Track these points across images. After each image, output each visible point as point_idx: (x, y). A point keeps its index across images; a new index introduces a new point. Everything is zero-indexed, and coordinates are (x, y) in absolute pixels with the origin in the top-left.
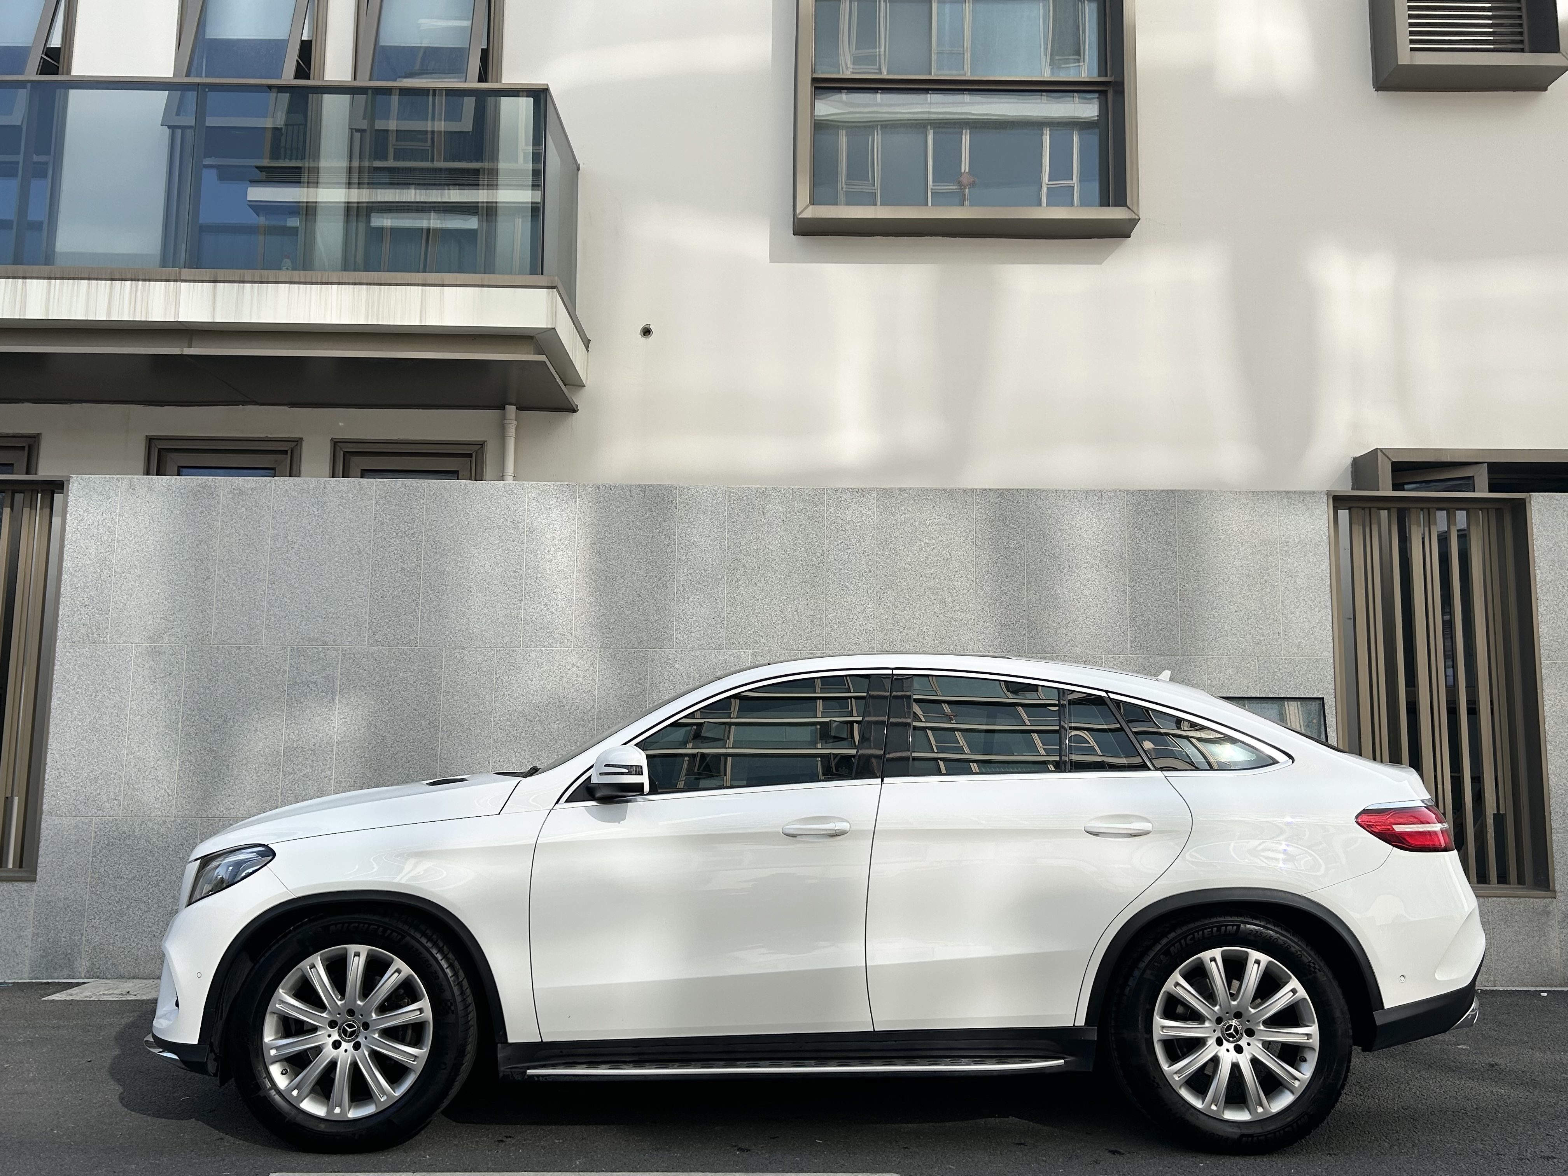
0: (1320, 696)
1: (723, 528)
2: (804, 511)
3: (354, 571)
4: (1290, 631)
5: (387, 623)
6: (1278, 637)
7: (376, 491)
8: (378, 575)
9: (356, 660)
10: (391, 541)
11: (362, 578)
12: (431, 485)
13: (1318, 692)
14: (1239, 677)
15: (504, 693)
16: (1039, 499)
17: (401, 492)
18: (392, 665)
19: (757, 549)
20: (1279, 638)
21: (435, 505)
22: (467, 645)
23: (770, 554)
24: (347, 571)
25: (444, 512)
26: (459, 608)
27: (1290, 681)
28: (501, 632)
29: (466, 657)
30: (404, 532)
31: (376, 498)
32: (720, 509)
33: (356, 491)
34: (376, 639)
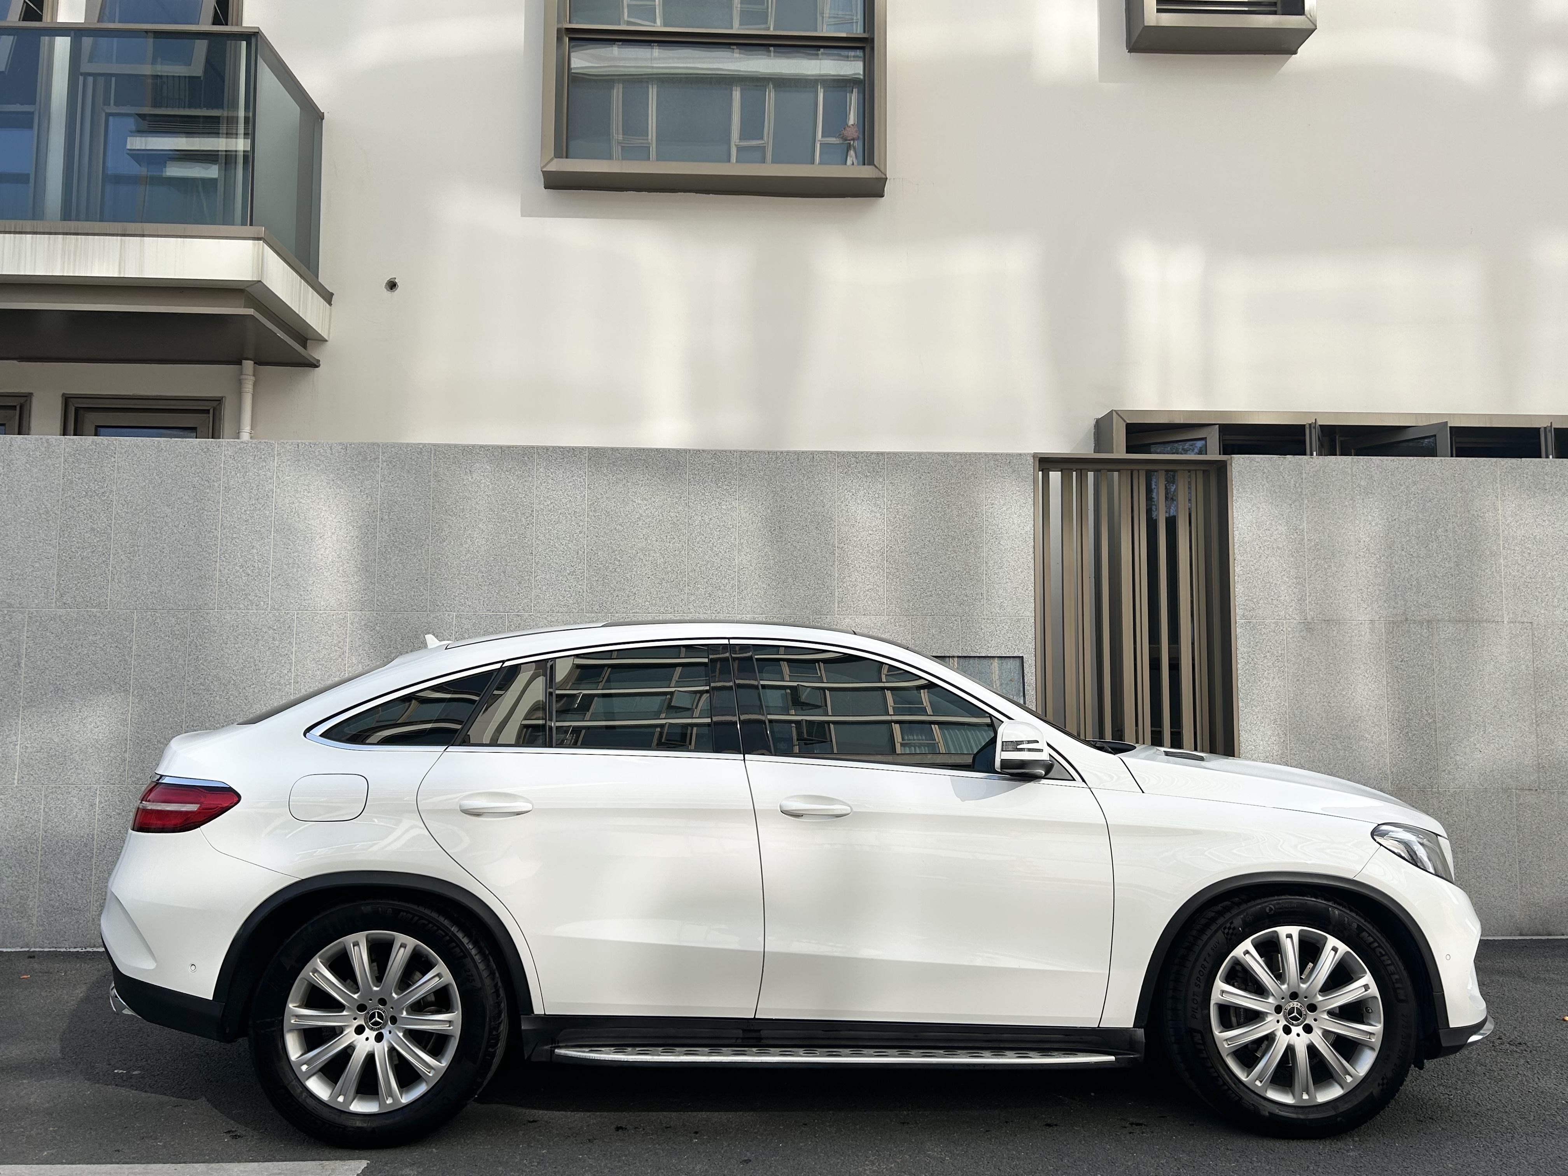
0: (1021, 655)
1: (428, 487)
2: (513, 470)
3: (40, 531)
4: (993, 591)
5: (76, 585)
6: (981, 597)
7: (65, 449)
8: (66, 536)
9: (43, 623)
10: (80, 500)
11: (50, 538)
12: (122, 443)
13: (1019, 651)
14: (943, 636)
15: (198, 657)
16: (752, 461)
17: (91, 450)
18: (81, 627)
19: (463, 509)
20: (982, 599)
21: (127, 464)
22: (159, 607)
23: (477, 514)
24: (34, 532)
25: (136, 471)
26: (151, 569)
27: (992, 641)
28: (195, 594)
29: (159, 619)
30: (94, 491)
31: (64, 456)
32: (425, 467)
33: (43, 449)
34: (64, 601)
